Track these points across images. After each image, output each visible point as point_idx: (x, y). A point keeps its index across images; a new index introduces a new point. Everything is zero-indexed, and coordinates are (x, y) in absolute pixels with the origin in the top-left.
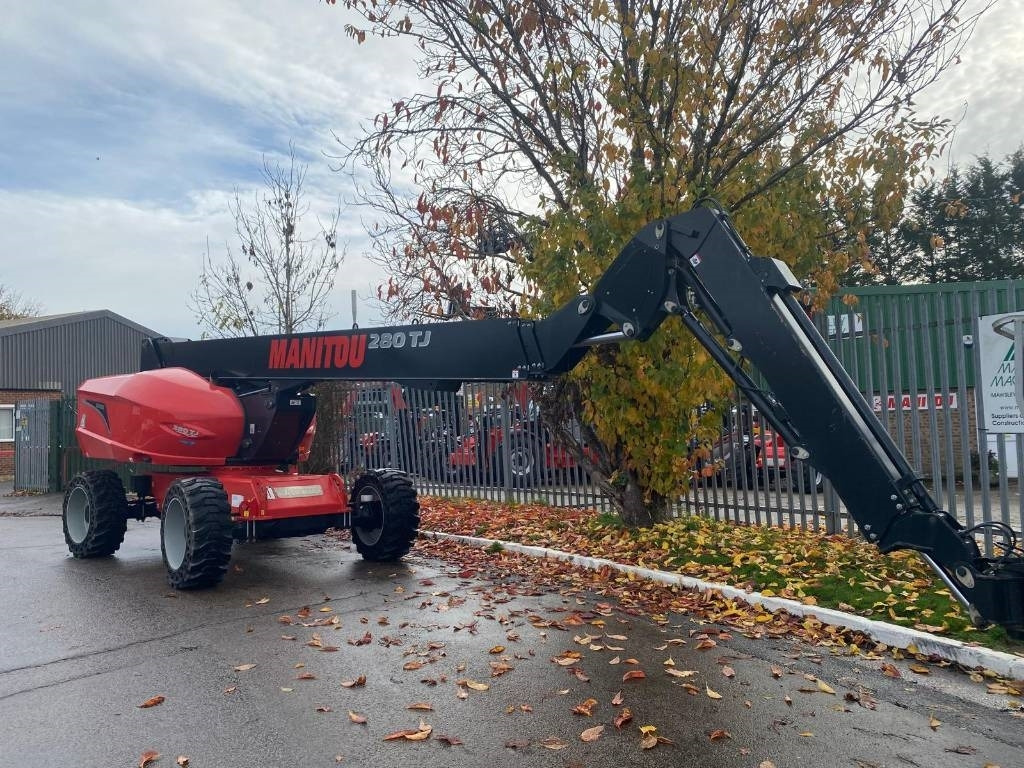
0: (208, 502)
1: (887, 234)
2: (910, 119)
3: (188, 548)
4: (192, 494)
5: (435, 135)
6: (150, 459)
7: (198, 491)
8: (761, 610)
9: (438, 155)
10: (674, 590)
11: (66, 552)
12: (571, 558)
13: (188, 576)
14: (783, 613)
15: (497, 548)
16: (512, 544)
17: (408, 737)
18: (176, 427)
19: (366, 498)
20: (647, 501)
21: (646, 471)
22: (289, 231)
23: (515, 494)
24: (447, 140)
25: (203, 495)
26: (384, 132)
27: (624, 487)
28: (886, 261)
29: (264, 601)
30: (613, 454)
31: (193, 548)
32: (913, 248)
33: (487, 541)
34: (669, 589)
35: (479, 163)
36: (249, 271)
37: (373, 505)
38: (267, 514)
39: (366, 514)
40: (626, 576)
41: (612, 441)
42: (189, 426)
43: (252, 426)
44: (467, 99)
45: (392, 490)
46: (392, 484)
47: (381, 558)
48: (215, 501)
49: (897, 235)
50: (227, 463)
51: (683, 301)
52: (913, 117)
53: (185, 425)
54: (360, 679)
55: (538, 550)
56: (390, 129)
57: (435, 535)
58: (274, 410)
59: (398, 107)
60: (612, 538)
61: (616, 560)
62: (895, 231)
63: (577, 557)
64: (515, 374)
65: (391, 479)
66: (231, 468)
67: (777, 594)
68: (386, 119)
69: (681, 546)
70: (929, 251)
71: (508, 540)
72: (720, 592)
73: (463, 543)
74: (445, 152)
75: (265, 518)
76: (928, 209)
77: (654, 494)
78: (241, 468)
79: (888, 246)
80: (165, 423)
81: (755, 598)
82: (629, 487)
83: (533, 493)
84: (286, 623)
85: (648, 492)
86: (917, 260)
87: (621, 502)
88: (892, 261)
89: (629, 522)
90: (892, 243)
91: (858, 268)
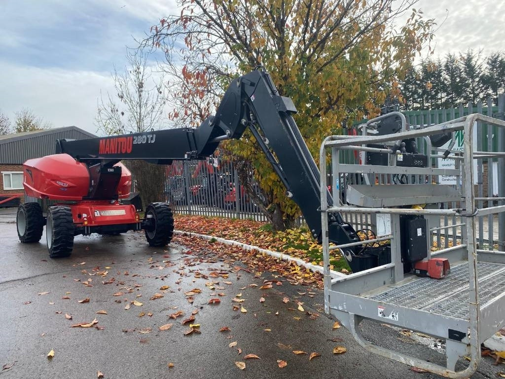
0: (61, 217)
1: (473, 81)
2: (419, 20)
3: (52, 239)
4: (54, 213)
5: (186, 35)
6: (48, 197)
7: (58, 212)
8: (308, 271)
9: (188, 46)
10: (278, 261)
11: (18, 240)
12: (242, 246)
13: (53, 252)
14: (318, 273)
15: (214, 240)
16: (221, 239)
17: (82, 326)
18: (58, 182)
19: (149, 216)
20: (284, 218)
21: (284, 204)
22: (141, 85)
23: (241, 215)
24: (191, 38)
25: (59, 214)
26: (157, 35)
27: (273, 212)
28: (472, 95)
29: (83, 263)
30: (270, 196)
31: (54, 239)
32: (486, 88)
33: (210, 237)
34: (276, 260)
35: (208, 49)
36: (121, 106)
37: (152, 219)
38: (95, 223)
39: (148, 224)
40: (261, 254)
41: (267, 189)
42: (64, 181)
43: (93, 181)
44: (196, 17)
45: (160, 212)
46: (160, 210)
47: (155, 245)
48: (66, 217)
49: (479, 82)
50: (84, 199)
51: (249, 119)
52: (421, 19)
53: (62, 181)
54: (87, 299)
55: (231, 242)
56: (159, 34)
57: (190, 234)
58: (100, 174)
59: (163, 22)
60: (264, 236)
61: (260, 246)
62: (477, 79)
63: (245, 245)
64: (186, 156)
65: (160, 207)
66: (85, 201)
67: (318, 264)
68: (156, 28)
69: (292, 240)
70: (495, 90)
71: (220, 237)
72: (295, 262)
73: (201, 238)
74: (191, 44)
75: (94, 225)
76: (496, 68)
77: (288, 216)
78: (90, 201)
79: (474, 88)
80: (53, 180)
81: (309, 265)
82: (275, 212)
83: (248, 214)
84: (83, 273)
85: (285, 214)
86: (489, 95)
87: (272, 219)
88: (476, 96)
89: (274, 228)
90: (476, 86)
91: (456, 100)
